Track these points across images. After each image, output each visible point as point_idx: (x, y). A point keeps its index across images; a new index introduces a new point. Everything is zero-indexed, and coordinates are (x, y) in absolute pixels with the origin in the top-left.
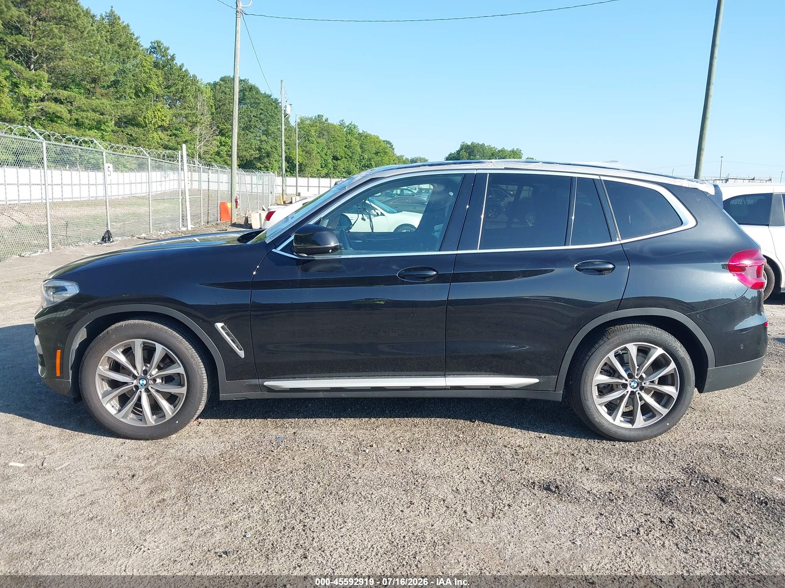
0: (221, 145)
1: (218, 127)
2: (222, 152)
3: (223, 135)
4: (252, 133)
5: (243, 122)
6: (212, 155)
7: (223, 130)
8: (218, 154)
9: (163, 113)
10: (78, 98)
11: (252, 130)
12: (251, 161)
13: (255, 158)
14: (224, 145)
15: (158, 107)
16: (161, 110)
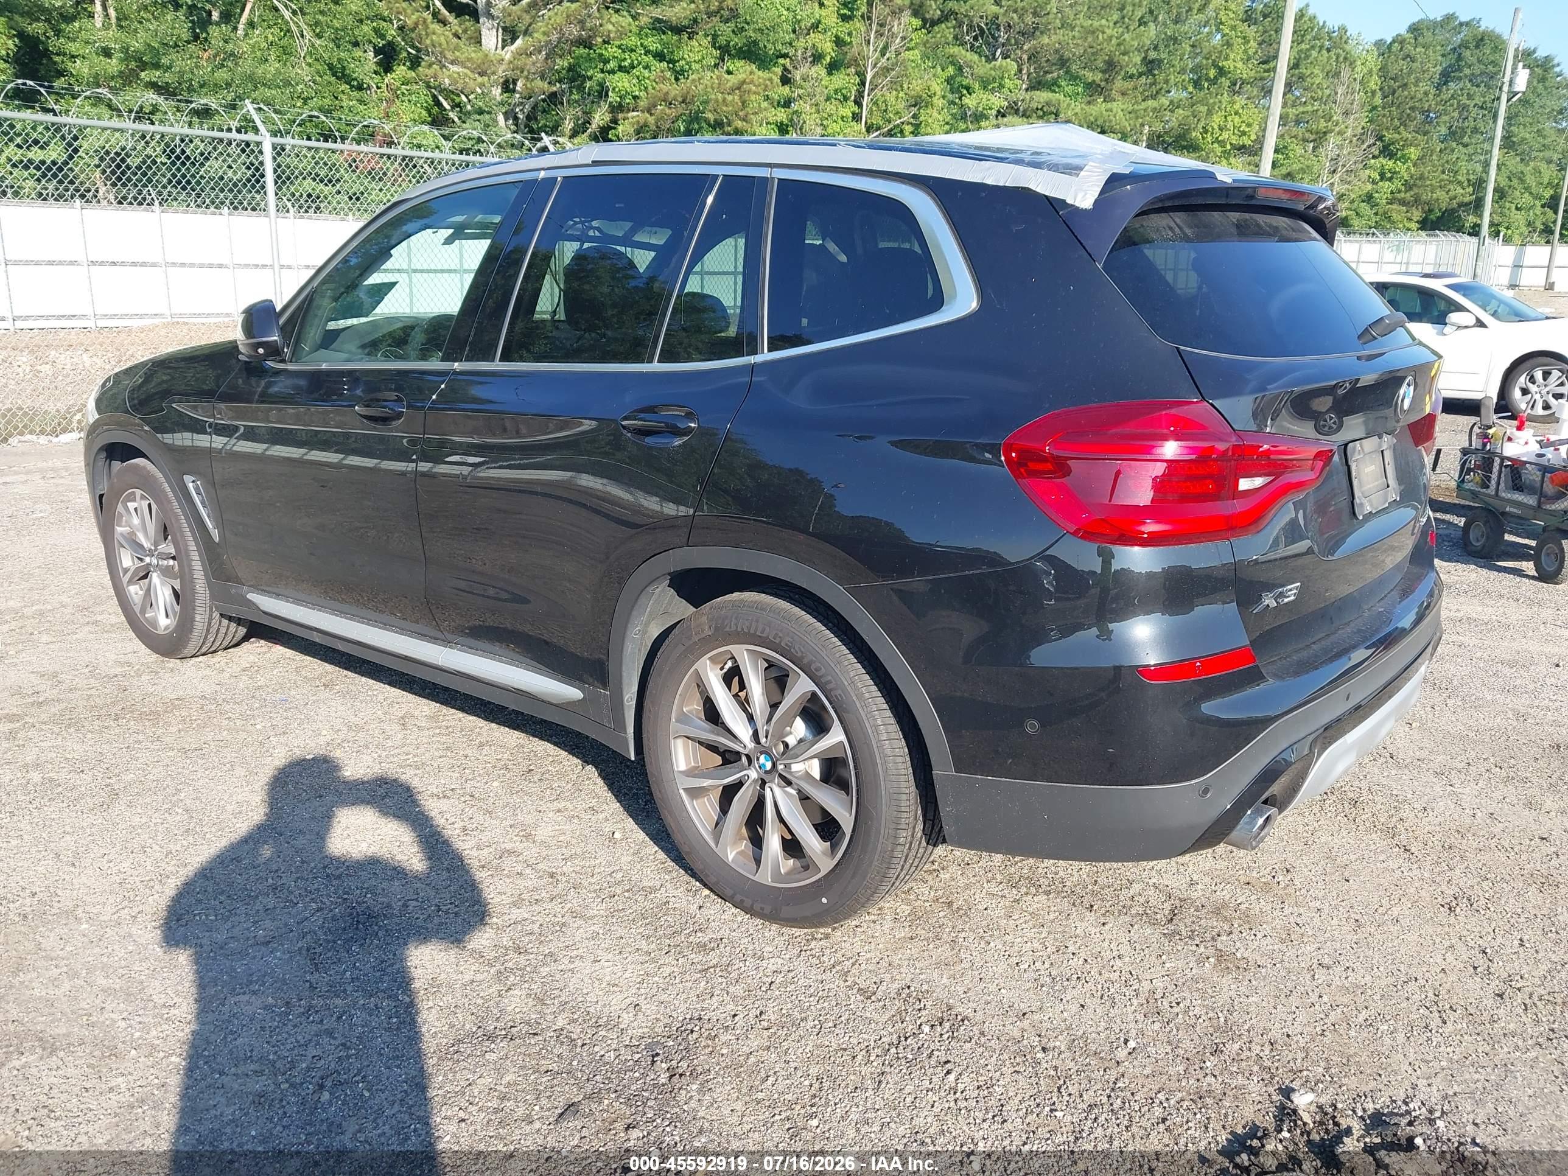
0: (1382, 180)
1: (1380, 138)
2: (1376, 195)
3: (1391, 156)
4: (1466, 146)
5: (1445, 122)
6: (1353, 202)
7: (1393, 143)
8: (1369, 198)
9: (1245, 118)
10: (1064, 105)
11: (1466, 140)
12: (1454, 211)
13: (1460, 205)
14: (1390, 179)
15: (1237, 107)
16: (1241, 111)
